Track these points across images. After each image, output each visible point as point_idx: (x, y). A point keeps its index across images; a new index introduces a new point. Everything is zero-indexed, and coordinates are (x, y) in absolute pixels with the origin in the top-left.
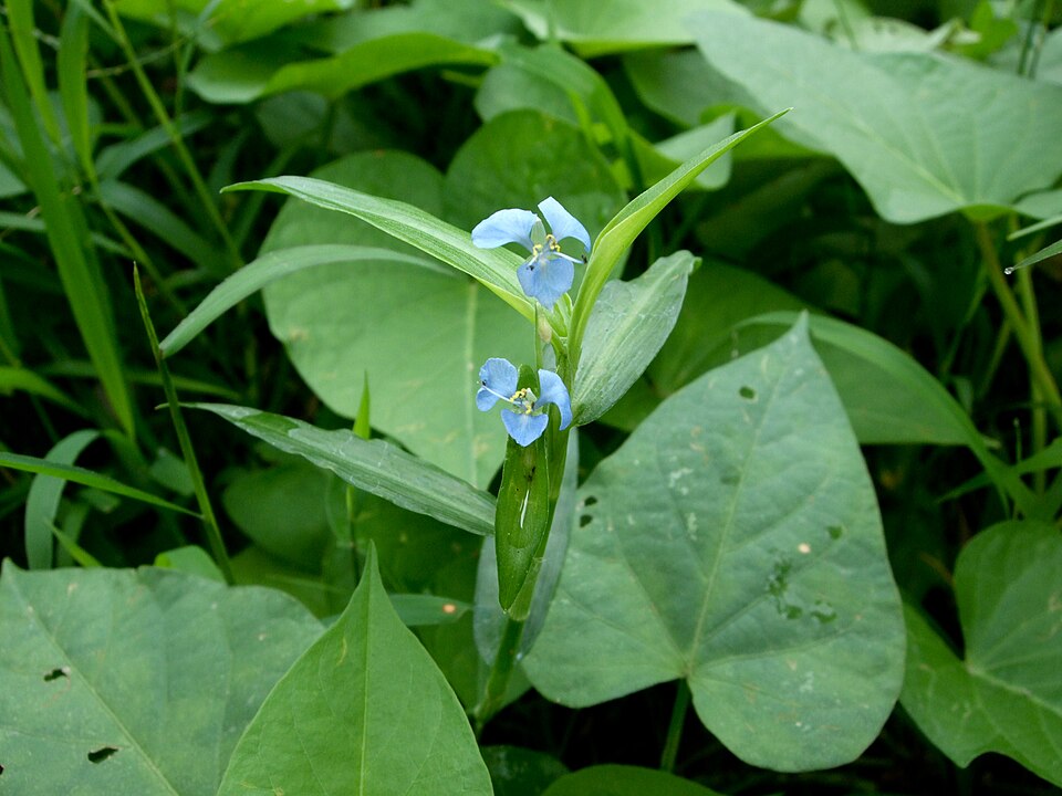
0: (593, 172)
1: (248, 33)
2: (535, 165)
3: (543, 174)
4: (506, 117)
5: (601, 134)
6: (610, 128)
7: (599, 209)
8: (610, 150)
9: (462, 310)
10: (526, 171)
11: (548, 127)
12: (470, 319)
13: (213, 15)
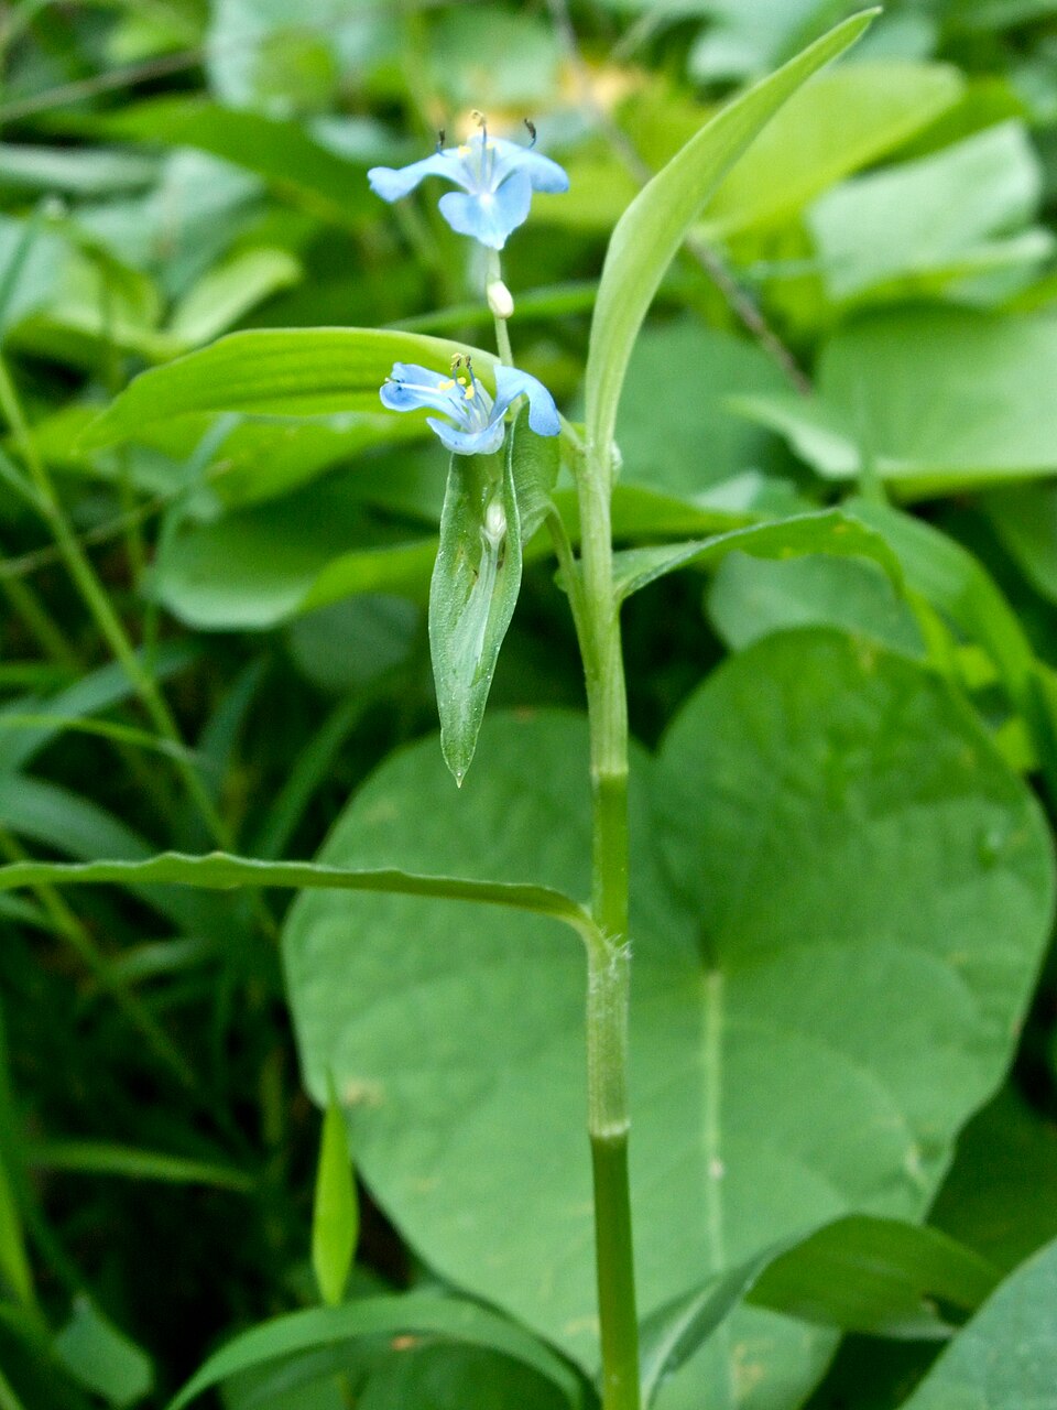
0: (966, 756)
1: (269, 482)
2: (840, 740)
3: (857, 758)
4: (779, 641)
5: (975, 668)
6: (993, 656)
7: (980, 835)
8: (994, 701)
9: (692, 1033)
10: (821, 751)
11: (866, 663)
12: (709, 1056)
13: (216, 457)
